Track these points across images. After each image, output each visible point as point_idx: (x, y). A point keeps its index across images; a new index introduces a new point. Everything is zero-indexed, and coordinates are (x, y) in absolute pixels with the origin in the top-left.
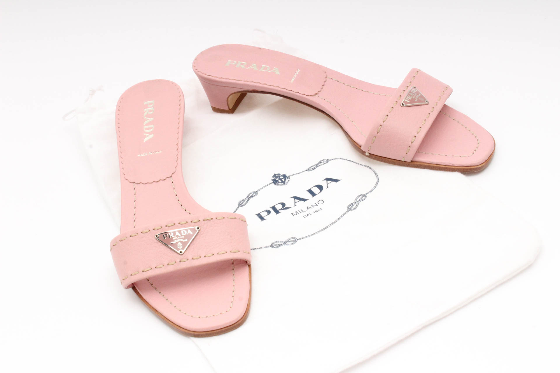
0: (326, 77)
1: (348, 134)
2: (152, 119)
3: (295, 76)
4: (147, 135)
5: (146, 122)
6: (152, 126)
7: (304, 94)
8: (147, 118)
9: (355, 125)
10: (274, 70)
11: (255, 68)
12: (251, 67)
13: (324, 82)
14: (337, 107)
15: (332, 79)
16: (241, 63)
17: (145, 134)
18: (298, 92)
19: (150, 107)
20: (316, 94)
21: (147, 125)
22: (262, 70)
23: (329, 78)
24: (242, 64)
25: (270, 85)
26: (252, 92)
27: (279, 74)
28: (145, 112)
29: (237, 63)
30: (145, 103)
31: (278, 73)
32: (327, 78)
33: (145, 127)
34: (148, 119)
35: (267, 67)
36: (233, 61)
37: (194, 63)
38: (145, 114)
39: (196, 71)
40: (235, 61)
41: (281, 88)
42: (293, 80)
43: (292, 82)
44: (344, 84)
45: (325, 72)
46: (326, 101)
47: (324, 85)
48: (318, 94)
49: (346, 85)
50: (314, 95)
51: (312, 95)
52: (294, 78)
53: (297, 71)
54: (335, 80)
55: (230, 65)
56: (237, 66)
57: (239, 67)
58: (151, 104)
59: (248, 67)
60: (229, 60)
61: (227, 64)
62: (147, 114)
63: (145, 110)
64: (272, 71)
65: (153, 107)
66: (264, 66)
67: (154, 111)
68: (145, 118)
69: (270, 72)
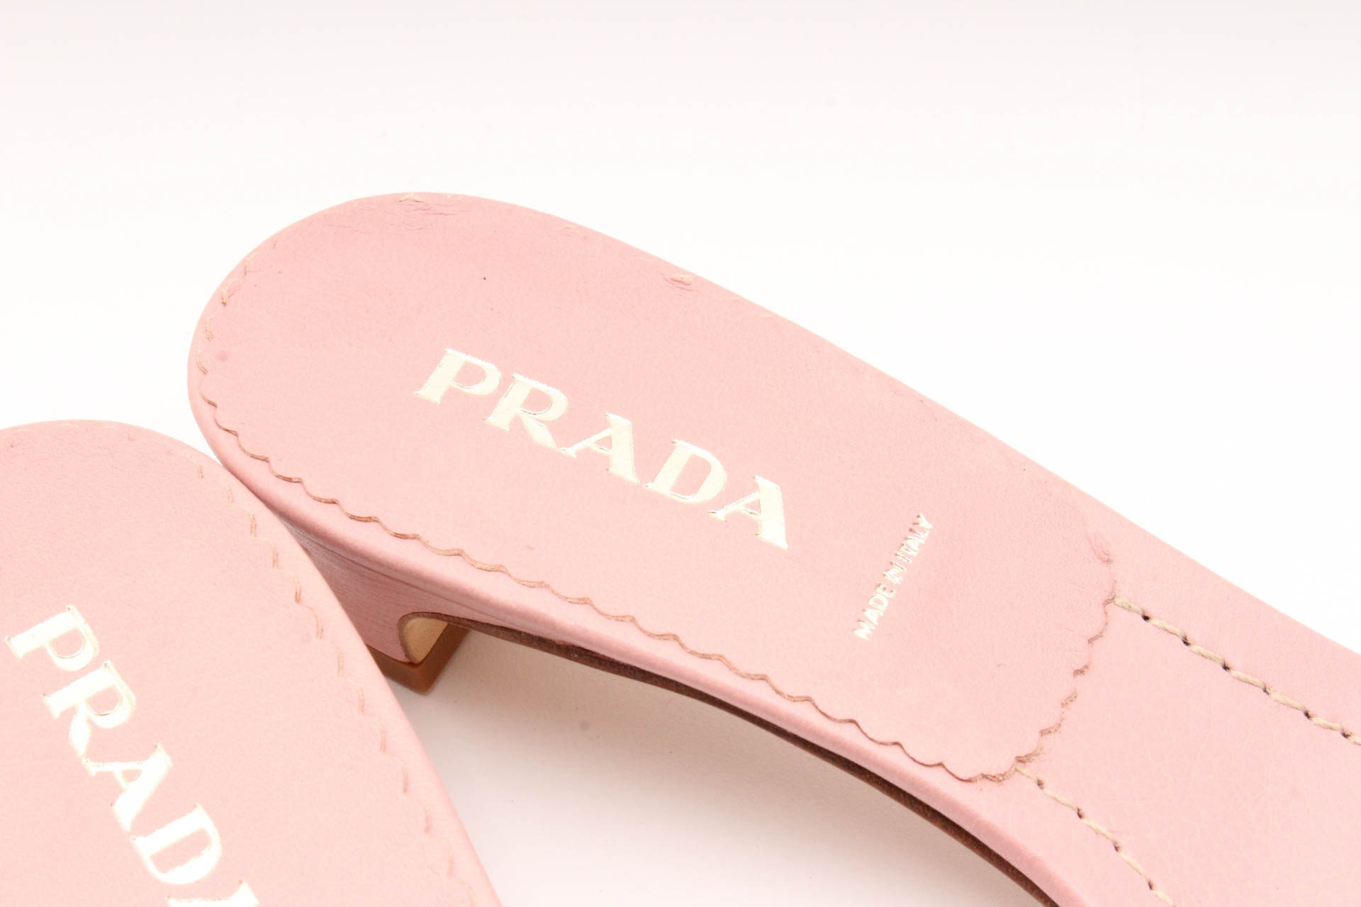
0: (1109, 601)
2: (157, 766)
3: (894, 575)
5: (127, 808)
6: (197, 820)
7: (941, 766)
8: (117, 768)
10: (750, 499)
11: (623, 464)
12: (590, 443)
13: (1092, 640)
14: (1159, 891)
15: (1146, 618)
16: (533, 393)
18: (895, 745)
19: (83, 672)
20: (1021, 760)
21: (151, 818)
22: (664, 483)
23: (1130, 608)
24: (537, 401)
25: (706, 657)
26: (570, 658)
27: (783, 544)
28: (69, 714)
29: (507, 385)
30: (22, 644)
31: (773, 530)
32: (1111, 608)
33: (148, 846)
34: (131, 776)
35: (706, 468)
36: (476, 362)
37: (206, 331)
38: (79, 737)
39: (207, 411)
41: (778, 692)
42: (873, 615)
43: (863, 632)
44: (1226, 668)
45: (1106, 557)
46: (1090, 827)
47: (1086, 667)
48: (1038, 755)
49: (1239, 679)
50: (1003, 775)
51: (985, 776)
52: (883, 596)
53: (914, 527)
54: (1168, 626)
55: (451, 394)
56: (500, 418)
57: (507, 428)
58: (69, 643)
59: (569, 445)
60: (449, 351)
61: (434, 389)
62: (95, 729)
63: (57, 703)
64: (739, 507)
65: (109, 662)
66: (684, 451)
67: (133, 698)
68: (93, 768)
69: (721, 515)
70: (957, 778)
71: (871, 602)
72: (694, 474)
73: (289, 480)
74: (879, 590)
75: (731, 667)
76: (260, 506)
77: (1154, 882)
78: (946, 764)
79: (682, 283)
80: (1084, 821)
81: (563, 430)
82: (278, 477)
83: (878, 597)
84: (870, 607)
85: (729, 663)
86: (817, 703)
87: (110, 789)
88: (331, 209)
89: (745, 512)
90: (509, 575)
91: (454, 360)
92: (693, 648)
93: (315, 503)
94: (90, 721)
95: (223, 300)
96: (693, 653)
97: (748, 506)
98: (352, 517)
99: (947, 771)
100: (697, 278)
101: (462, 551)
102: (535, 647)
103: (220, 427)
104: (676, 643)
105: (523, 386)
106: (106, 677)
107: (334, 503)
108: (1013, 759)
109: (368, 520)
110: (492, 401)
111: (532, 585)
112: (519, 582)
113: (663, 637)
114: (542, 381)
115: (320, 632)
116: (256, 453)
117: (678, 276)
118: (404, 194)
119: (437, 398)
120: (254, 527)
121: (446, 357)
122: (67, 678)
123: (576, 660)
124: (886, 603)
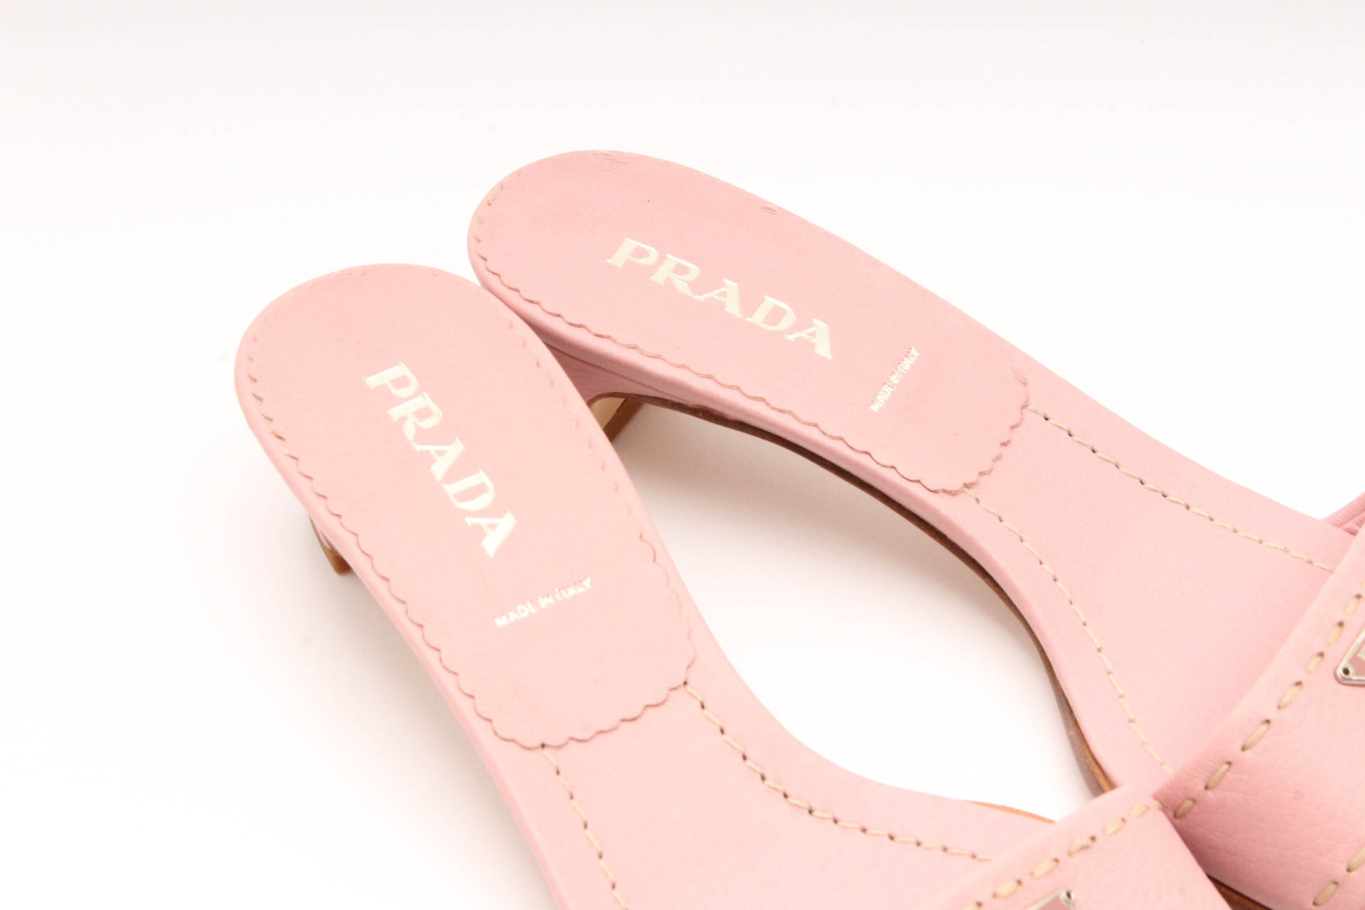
0: (1024, 407)
1: (1071, 712)
2: (455, 450)
3: (895, 379)
4: (484, 522)
5: (439, 469)
6: (481, 478)
7: (918, 481)
8: (432, 449)
9: (1111, 668)
10: (810, 330)
11: (733, 306)
12: (713, 294)
13: (1012, 428)
14: (1046, 566)
15: (1046, 419)
16: (679, 265)
17: (470, 521)
18: (893, 467)
19: (410, 398)
20: (967, 486)
21: (455, 473)
22: (758, 318)
23: (1036, 412)
24: (681, 270)
25: (781, 411)
27: (830, 357)
29: (662, 259)
30: (373, 381)
31: (823, 348)
32: (1025, 411)
33: (452, 489)
34: (440, 453)
35: (783, 312)
36: (644, 246)
37: (479, 219)
39: (481, 263)
40: (652, 250)
41: (824, 433)
42: (882, 398)
43: (875, 408)
44: (1094, 451)
45: (1023, 381)
46: (1007, 527)
47: (1008, 442)
48: (976, 485)
49: (1101, 458)
50: (955, 491)
51: (945, 491)
52: (888, 390)
53: (907, 354)
54: (1060, 424)
55: (628, 263)
56: (659, 277)
57: (662, 283)
58: (401, 382)
59: (701, 294)
60: (627, 239)
61: (619, 258)
62: (418, 429)
63: (395, 412)
64: (803, 334)
65: (425, 394)
66: (770, 302)
67: (441, 413)
68: (419, 448)
69: (791, 338)
70: (929, 490)
71: (881, 392)
72: (776, 316)
73: (532, 302)
74: (886, 386)
75: (797, 418)
76: (514, 316)
77: (1043, 560)
78: (922, 481)
79: (770, 210)
80: (1003, 523)
81: (696, 286)
82: (526, 300)
83: (884, 389)
84: (880, 395)
85: (795, 415)
86: (847, 441)
87: (428, 460)
88: (555, 156)
89: (807, 337)
90: (664, 360)
91: (630, 244)
92: (773, 405)
93: (549, 316)
94: (415, 424)
95: (489, 202)
96: (774, 409)
97: (808, 334)
98: (571, 324)
99: (923, 486)
100: (780, 208)
101: (636, 346)
102: (676, 409)
103: (489, 271)
104: (764, 403)
105: (672, 260)
106: (424, 401)
107: (559, 316)
108: (961, 485)
109: (580, 326)
110: (654, 268)
111: (679, 366)
112: (670, 364)
113: (756, 399)
114: (683, 258)
115: (552, 383)
116: (510, 286)
117: (768, 206)
118: (599, 151)
119: (620, 265)
120: (511, 325)
121: (625, 243)
122: (401, 401)
123: (701, 417)
124: (889, 393)
